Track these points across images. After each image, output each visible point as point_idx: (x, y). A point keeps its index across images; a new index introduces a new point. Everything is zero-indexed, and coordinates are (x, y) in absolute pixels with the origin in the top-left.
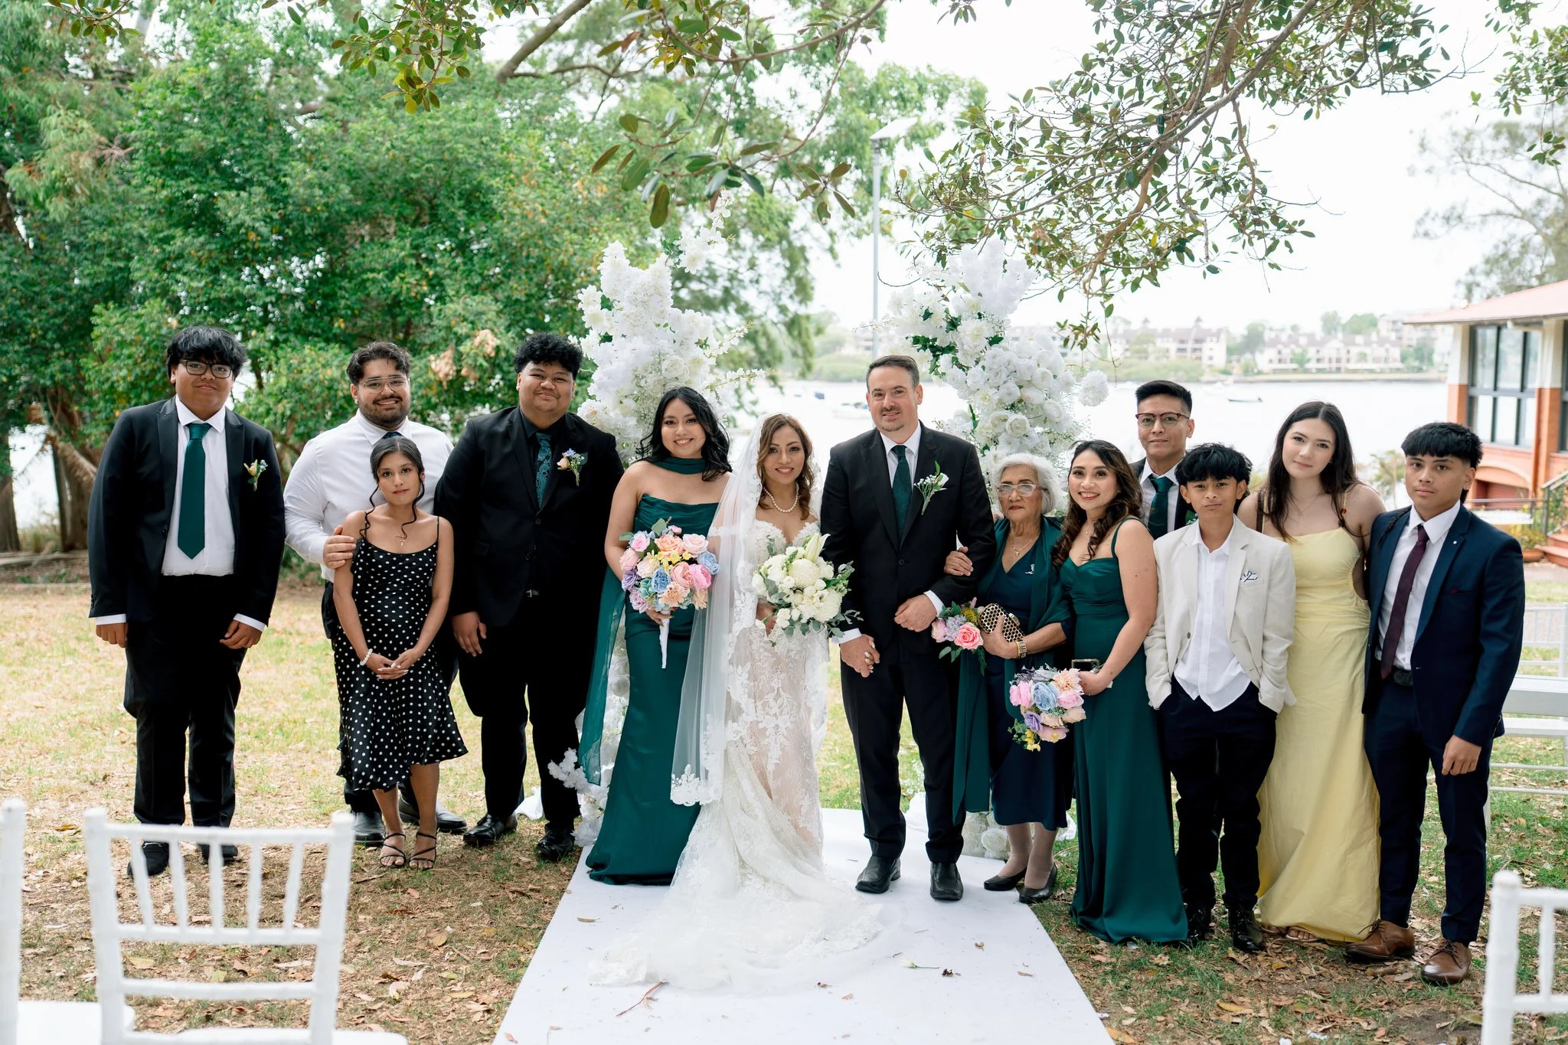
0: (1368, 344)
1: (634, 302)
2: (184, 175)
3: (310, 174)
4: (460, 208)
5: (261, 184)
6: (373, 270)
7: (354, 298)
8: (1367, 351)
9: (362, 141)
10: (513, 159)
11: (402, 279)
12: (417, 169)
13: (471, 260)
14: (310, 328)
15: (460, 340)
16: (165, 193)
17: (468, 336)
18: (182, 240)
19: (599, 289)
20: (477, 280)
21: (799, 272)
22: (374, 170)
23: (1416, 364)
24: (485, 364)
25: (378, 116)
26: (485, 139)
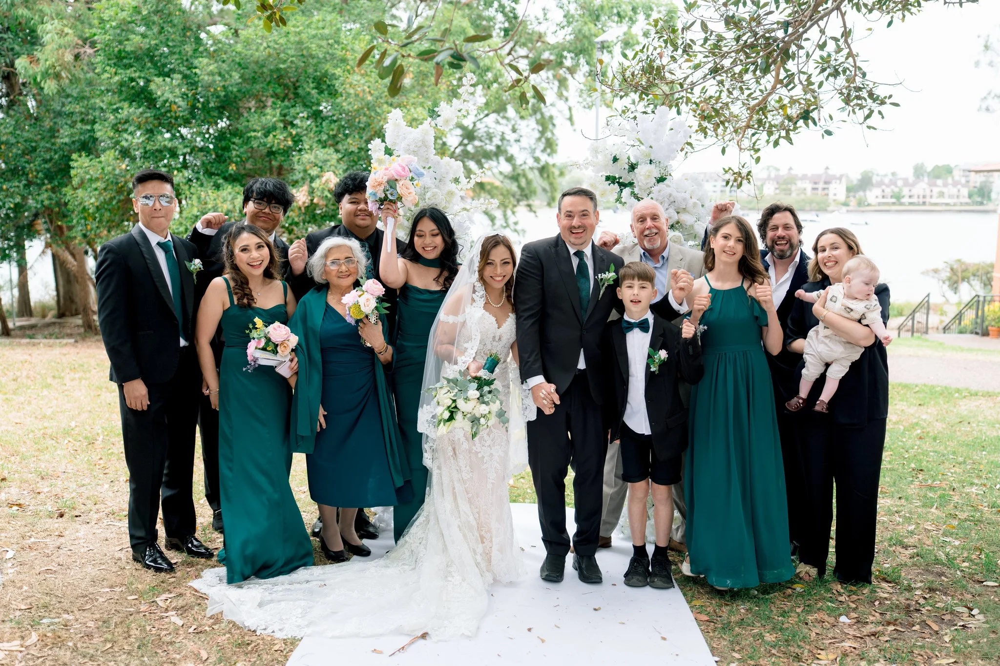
0: (945, 185)
1: (408, 151)
2: (130, 66)
3: (213, 66)
4: (313, 88)
5: (180, 72)
6: (255, 131)
7: (242, 150)
8: (945, 190)
9: (247, 43)
10: (349, 55)
11: (274, 136)
12: (285, 62)
13: (321, 124)
14: (213, 170)
15: (312, 179)
16: (117, 78)
17: (318, 177)
18: (128, 110)
19: (383, 141)
20: (324, 137)
21: (549, 135)
22: (257, 62)
23: (979, 199)
24: (329, 196)
25: (259, 26)
26: (331, 41)
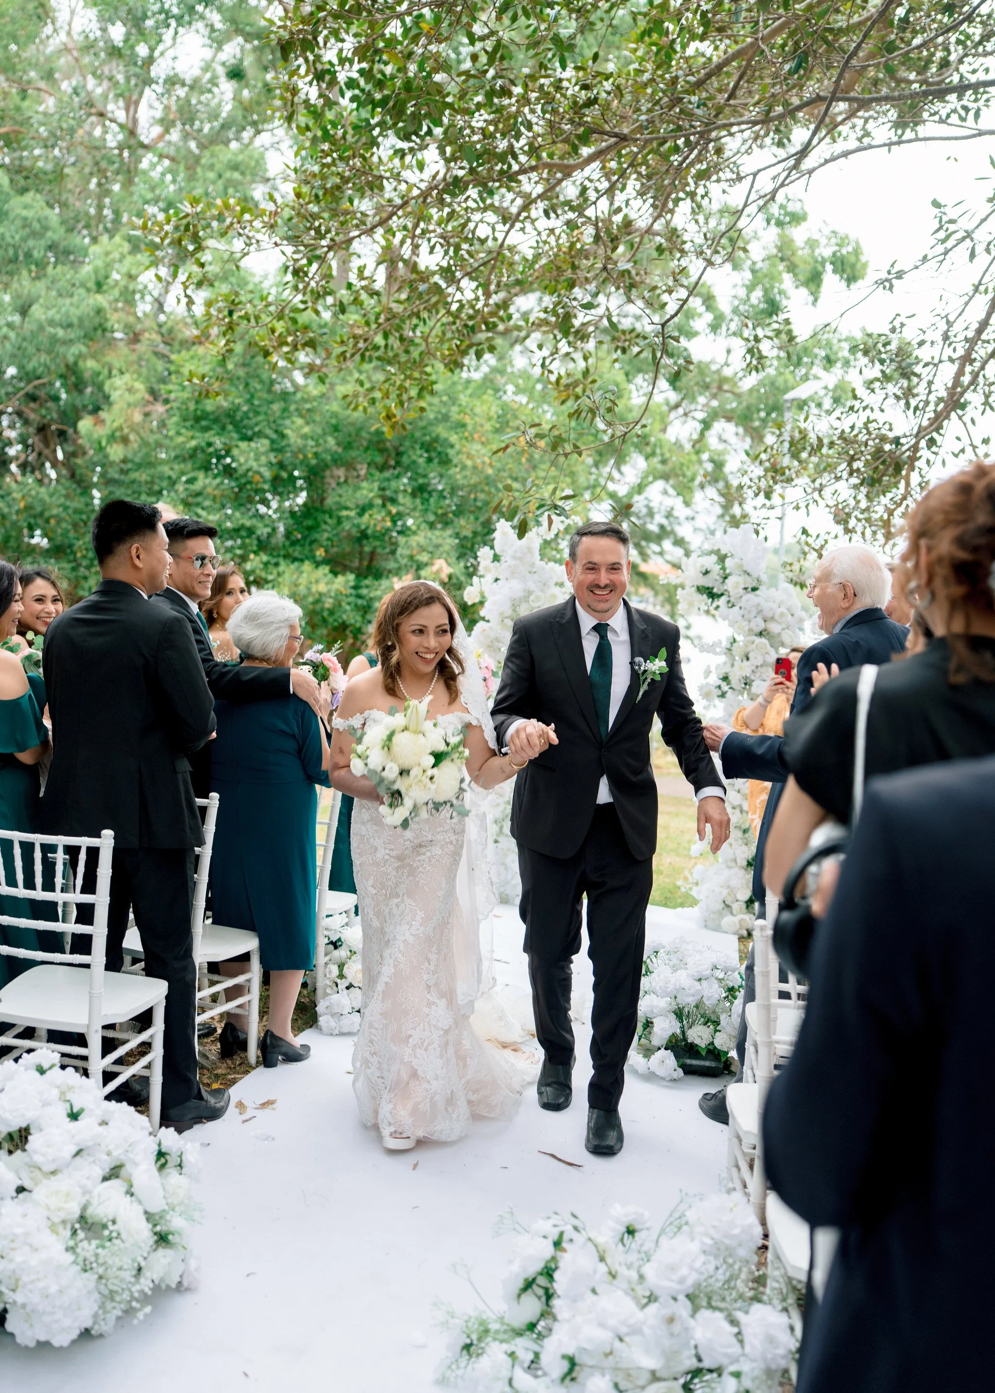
1: (514, 558)
2: (206, 429)
3: (306, 430)
4: (420, 456)
5: (267, 437)
6: (347, 508)
7: (331, 531)
10: (467, 420)
11: (370, 516)
13: (428, 501)
14: (296, 554)
15: (419, 566)
16: (193, 443)
17: (427, 564)
18: (203, 481)
19: (492, 548)
20: (432, 518)
22: (353, 425)
26: (445, 398)
